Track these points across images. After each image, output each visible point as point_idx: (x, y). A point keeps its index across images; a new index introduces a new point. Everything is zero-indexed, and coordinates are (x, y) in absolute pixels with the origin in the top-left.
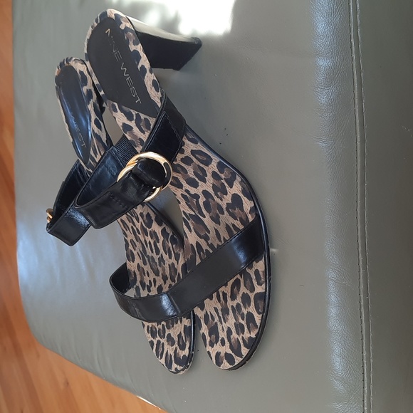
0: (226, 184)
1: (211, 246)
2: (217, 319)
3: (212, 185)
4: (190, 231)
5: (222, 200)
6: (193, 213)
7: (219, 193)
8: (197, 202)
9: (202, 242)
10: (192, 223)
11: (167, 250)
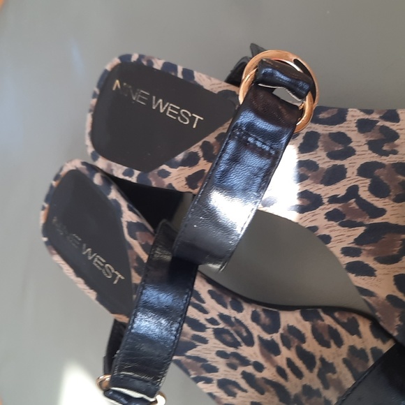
0: (388, 124)
3: (366, 147)
5: (395, 152)
7: (385, 148)
8: (358, 199)
11: (326, 337)
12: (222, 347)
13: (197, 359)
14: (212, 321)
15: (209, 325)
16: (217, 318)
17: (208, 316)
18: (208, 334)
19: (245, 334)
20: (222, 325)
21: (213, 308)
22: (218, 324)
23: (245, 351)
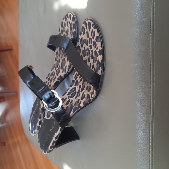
1: (65, 56)
2: (70, 31)
4: (66, 66)
6: (61, 69)
8: (58, 70)
9: (66, 59)
10: (64, 67)
12: (75, 97)
13: (75, 104)
14: (69, 97)
15: (69, 99)
16: (68, 96)
17: (67, 98)
18: (71, 99)
19: (74, 90)
20: (70, 95)
21: (66, 96)
22: (70, 96)
23: (77, 91)
